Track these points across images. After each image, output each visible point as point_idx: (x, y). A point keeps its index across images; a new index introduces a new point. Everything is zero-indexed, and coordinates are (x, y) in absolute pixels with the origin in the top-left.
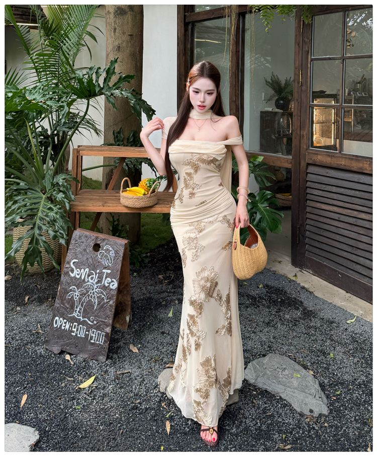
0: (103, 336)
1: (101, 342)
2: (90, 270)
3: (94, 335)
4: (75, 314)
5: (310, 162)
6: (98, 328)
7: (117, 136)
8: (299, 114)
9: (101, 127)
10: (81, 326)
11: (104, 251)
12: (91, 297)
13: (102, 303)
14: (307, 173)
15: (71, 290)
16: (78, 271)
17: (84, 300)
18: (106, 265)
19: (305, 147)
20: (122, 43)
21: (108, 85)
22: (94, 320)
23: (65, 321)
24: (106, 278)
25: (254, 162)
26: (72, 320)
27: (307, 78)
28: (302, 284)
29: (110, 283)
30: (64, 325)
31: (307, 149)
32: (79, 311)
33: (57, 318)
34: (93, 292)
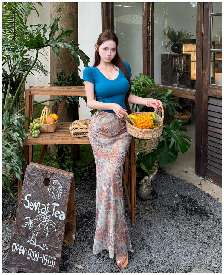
0: (54, 260)
1: (53, 265)
2: (41, 204)
3: (46, 260)
4: (30, 241)
5: (211, 95)
6: (50, 254)
7: (60, 76)
8: (201, 57)
9: (47, 68)
10: (35, 251)
11: (53, 186)
12: (43, 226)
13: (52, 232)
14: (209, 104)
15: (26, 221)
16: (31, 204)
17: (37, 229)
18: (55, 199)
19: (207, 83)
20: (62, 6)
21: (53, 38)
22: (46, 247)
23: (21, 246)
24: (55, 210)
25: (165, 95)
26: (28, 246)
27: (208, 30)
28: (207, 192)
29: (59, 215)
30: (21, 250)
31: (208, 85)
32: (33, 238)
33: (14, 244)
34: (45, 223)
